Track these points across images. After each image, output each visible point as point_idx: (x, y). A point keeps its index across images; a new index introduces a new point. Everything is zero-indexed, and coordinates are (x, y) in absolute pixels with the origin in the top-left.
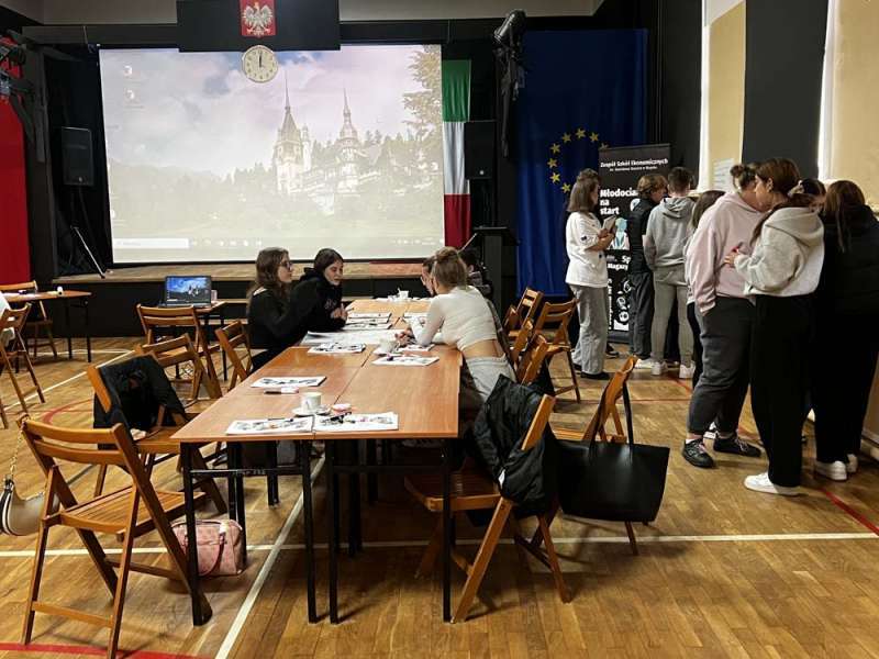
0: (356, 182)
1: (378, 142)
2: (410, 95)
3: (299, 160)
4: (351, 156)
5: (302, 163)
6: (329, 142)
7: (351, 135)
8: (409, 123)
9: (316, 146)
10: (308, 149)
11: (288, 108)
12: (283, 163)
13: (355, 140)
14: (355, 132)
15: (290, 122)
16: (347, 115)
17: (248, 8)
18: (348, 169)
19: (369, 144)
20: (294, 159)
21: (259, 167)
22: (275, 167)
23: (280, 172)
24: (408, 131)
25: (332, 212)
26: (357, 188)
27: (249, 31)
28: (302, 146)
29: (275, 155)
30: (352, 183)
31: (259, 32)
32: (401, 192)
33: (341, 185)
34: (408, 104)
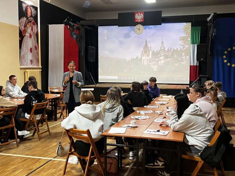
0: (164, 62)
1: (171, 50)
2: (181, 37)
3: (148, 55)
4: (163, 54)
5: (149, 57)
6: (157, 51)
8: (180, 45)
9: (153, 52)
10: (151, 52)
11: (146, 41)
12: (144, 56)
13: (164, 50)
14: (164, 48)
15: (146, 45)
16: (163, 43)
17: (137, 14)
18: (161, 58)
19: (168, 51)
20: (146, 55)
21: (137, 58)
22: (141, 57)
23: (143, 59)
24: (180, 47)
25: (157, 70)
27: (137, 21)
28: (149, 52)
29: (142, 54)
30: (163, 62)
31: (139, 21)
32: (177, 65)
33: (160, 62)
34: (181, 39)
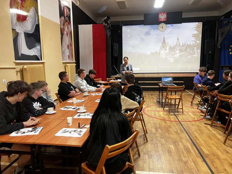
1: (185, 45)
2: (194, 34)
3: (166, 50)
4: (178, 49)
6: (173, 46)
7: (178, 44)
8: (193, 41)
9: (170, 46)
10: (168, 47)
11: (164, 38)
13: (180, 45)
15: (164, 41)
16: (178, 39)
18: (177, 52)
19: (183, 46)
20: (164, 50)
21: (156, 52)
22: (160, 51)
23: (161, 52)
24: (193, 43)
25: (173, 62)
26: (179, 56)
28: (167, 47)
29: (161, 48)
31: (163, 20)
32: (190, 57)
33: (175, 55)
34: (193, 36)
